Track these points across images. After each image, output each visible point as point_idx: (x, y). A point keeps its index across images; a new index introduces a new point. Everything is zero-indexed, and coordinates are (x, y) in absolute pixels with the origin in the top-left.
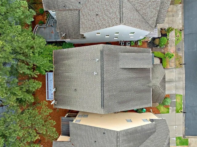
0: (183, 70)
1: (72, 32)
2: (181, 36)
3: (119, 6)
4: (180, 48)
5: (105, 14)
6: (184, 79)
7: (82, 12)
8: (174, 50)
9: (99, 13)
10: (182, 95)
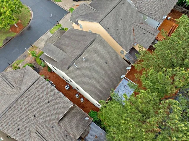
0: (35, 44)
1: (79, 115)
2: (15, 63)
3: (30, 89)
4: (23, 56)
5: (43, 96)
6: (39, 39)
7: (58, 120)
8: (28, 58)
9: (47, 101)
10: (50, 32)
